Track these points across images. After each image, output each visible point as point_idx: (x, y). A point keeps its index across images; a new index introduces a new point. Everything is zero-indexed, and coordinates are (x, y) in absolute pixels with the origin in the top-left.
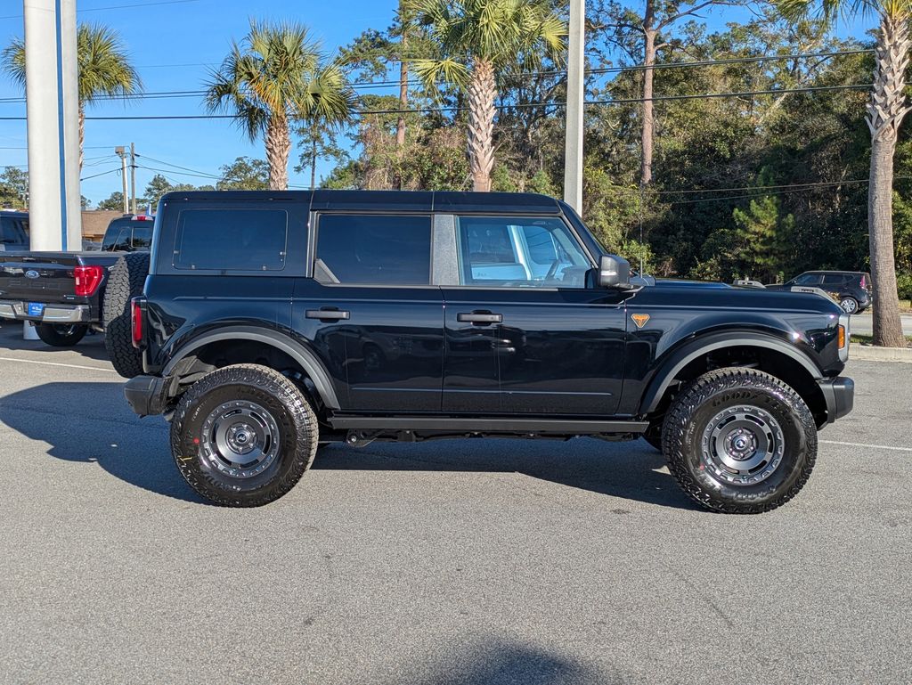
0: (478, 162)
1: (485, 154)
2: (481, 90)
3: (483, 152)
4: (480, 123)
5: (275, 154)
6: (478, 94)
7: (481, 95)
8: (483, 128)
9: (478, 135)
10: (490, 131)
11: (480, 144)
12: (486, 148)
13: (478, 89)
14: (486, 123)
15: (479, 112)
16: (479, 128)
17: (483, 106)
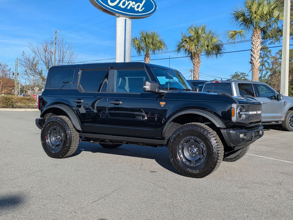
0: (254, 65)
1: (256, 62)
2: (255, 40)
3: (256, 61)
4: (255, 51)
5: (195, 65)
6: (254, 41)
7: (255, 41)
8: (255, 52)
9: (254, 55)
10: (258, 53)
11: (254, 58)
12: (257, 59)
13: (254, 39)
14: (257, 51)
15: (254, 47)
16: (254, 53)
17: (256, 45)
